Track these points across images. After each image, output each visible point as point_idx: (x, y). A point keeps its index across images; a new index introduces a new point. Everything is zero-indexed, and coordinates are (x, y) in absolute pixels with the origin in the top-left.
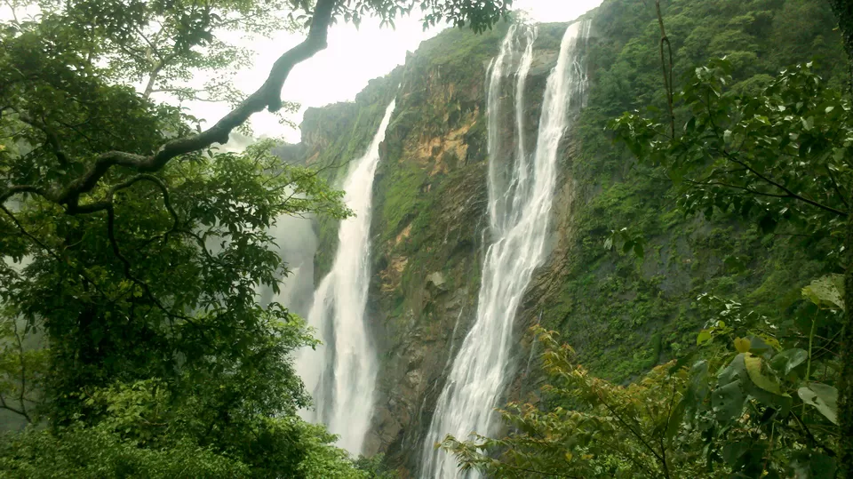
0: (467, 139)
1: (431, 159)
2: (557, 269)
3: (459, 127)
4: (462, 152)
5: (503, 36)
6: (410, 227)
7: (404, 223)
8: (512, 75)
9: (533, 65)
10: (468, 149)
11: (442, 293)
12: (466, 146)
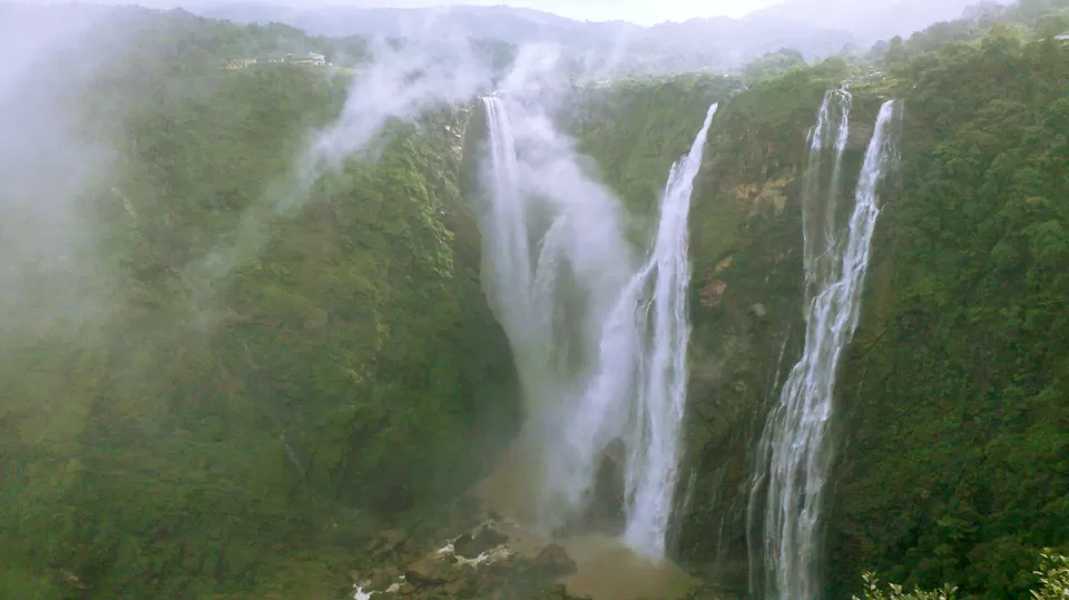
0: (784, 191)
1: (749, 203)
2: (878, 335)
3: (775, 179)
4: (780, 203)
5: (820, 103)
6: (730, 259)
7: (723, 256)
8: (831, 148)
9: (850, 138)
10: (787, 201)
11: (765, 323)
12: (785, 198)
